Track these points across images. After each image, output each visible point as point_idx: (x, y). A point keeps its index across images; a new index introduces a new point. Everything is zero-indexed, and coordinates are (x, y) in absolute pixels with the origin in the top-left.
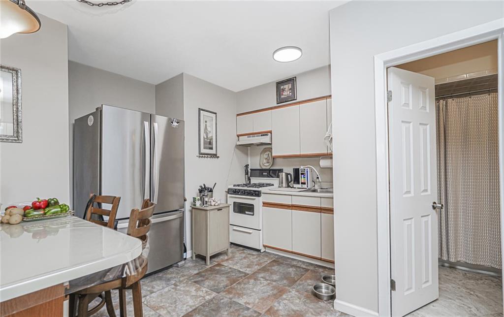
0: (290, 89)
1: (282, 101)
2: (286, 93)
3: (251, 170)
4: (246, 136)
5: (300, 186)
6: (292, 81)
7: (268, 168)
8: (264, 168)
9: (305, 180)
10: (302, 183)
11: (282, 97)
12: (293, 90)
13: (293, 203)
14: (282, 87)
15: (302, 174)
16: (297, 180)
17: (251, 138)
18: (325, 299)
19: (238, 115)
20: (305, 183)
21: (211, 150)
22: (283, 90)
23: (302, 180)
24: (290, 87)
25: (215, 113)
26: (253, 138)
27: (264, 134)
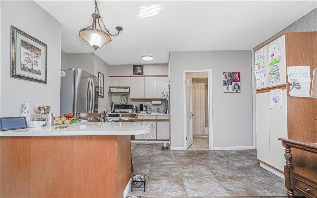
0: (140, 70)
1: (136, 74)
2: (138, 71)
3: (115, 105)
4: (115, 88)
5: (143, 112)
6: (141, 66)
7: (125, 104)
8: (122, 104)
9: (145, 109)
10: (144, 111)
11: (136, 72)
12: (142, 70)
13: (145, 119)
14: (136, 68)
15: (144, 107)
16: (141, 110)
17: (118, 89)
18: (165, 149)
19: (110, 77)
20: (145, 111)
21: (101, 94)
22: (137, 69)
23: (144, 109)
24: (140, 69)
25: (103, 75)
26: (119, 89)
27: (126, 88)
